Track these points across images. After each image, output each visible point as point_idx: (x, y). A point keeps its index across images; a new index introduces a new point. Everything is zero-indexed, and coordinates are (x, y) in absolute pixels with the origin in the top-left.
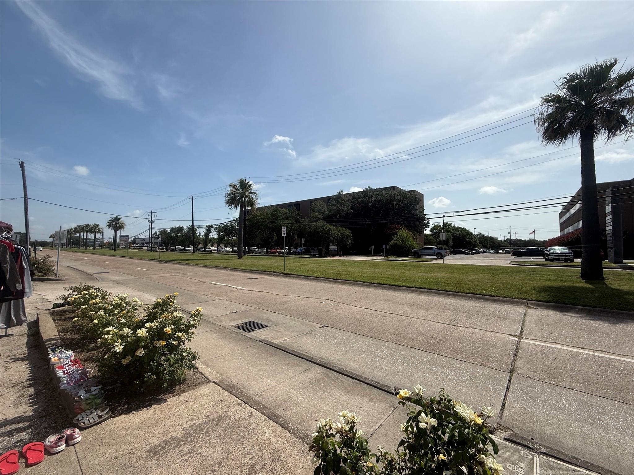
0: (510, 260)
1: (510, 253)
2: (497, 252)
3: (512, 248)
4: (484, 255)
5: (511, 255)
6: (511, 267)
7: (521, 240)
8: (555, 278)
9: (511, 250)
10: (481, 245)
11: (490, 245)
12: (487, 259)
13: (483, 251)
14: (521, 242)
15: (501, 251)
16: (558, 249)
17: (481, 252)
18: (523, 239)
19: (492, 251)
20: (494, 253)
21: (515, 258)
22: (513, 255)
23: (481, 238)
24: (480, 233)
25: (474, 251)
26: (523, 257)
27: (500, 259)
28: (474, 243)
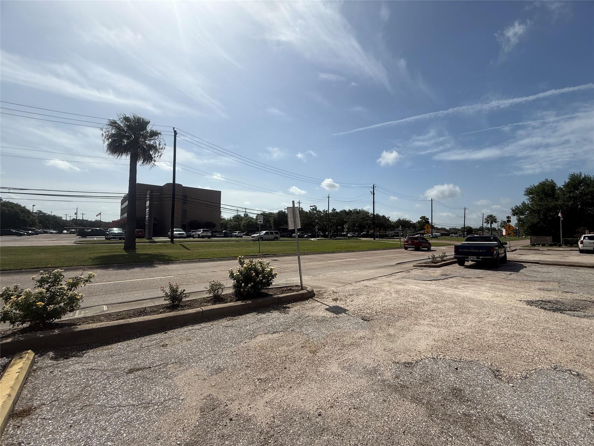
0: (74, 240)
1: (75, 234)
2: (61, 232)
3: (78, 229)
4: (45, 236)
5: (75, 235)
6: (74, 245)
7: (87, 220)
8: (107, 251)
9: (76, 230)
10: (41, 224)
11: (52, 224)
12: (49, 239)
13: (43, 231)
14: (87, 222)
15: (65, 232)
16: (116, 230)
17: (41, 233)
18: (90, 220)
19: (55, 231)
20: (57, 234)
21: (79, 238)
22: (78, 235)
23: (41, 216)
24: (40, 211)
25: (30, 232)
26: (87, 237)
27: (64, 239)
28: (31, 222)
